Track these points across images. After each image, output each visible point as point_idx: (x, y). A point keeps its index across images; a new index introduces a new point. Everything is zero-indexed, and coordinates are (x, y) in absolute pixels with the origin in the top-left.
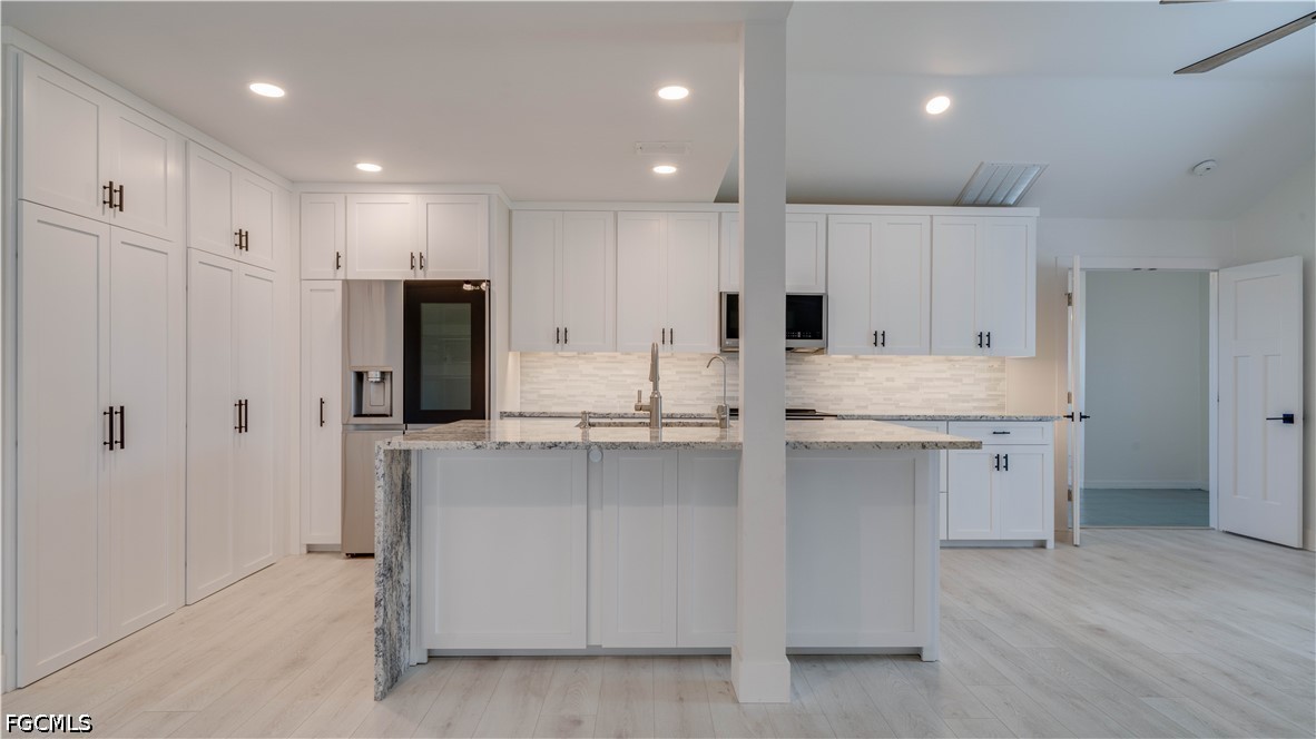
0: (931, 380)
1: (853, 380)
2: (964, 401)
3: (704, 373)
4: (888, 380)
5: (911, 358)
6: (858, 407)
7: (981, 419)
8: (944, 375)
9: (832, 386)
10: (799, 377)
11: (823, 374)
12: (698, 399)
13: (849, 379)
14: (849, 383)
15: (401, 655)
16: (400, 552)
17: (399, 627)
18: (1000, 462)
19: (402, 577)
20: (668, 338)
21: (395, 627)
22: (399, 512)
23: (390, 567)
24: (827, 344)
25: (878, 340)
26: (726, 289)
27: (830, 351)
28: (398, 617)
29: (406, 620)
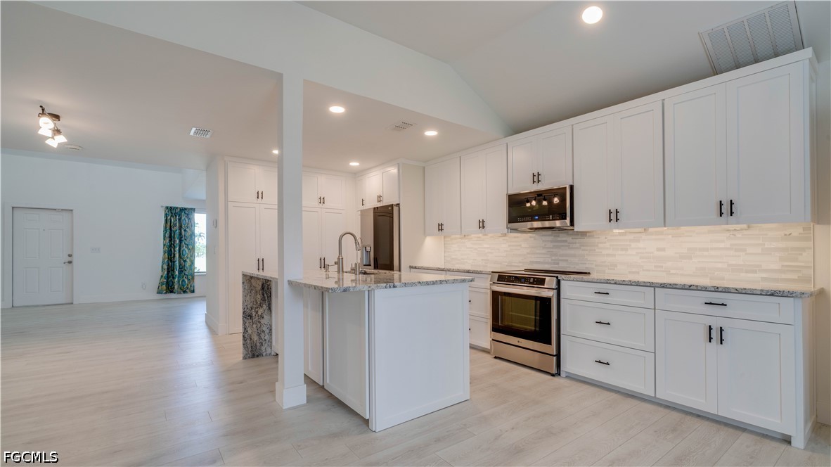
0: (707, 250)
1: (626, 250)
2: (747, 272)
3: (523, 246)
4: (659, 249)
5: (683, 228)
8: (722, 245)
9: (608, 255)
10: (582, 248)
11: (600, 245)
12: (520, 262)
13: (622, 249)
14: (624, 252)
15: (263, 348)
16: (260, 311)
17: (260, 338)
18: (715, 334)
19: (262, 321)
20: (482, 225)
21: (255, 338)
22: (259, 297)
23: (250, 316)
24: (572, 223)
25: (614, 216)
26: (511, 192)
27: (576, 228)
28: (259, 334)
29: (267, 337)
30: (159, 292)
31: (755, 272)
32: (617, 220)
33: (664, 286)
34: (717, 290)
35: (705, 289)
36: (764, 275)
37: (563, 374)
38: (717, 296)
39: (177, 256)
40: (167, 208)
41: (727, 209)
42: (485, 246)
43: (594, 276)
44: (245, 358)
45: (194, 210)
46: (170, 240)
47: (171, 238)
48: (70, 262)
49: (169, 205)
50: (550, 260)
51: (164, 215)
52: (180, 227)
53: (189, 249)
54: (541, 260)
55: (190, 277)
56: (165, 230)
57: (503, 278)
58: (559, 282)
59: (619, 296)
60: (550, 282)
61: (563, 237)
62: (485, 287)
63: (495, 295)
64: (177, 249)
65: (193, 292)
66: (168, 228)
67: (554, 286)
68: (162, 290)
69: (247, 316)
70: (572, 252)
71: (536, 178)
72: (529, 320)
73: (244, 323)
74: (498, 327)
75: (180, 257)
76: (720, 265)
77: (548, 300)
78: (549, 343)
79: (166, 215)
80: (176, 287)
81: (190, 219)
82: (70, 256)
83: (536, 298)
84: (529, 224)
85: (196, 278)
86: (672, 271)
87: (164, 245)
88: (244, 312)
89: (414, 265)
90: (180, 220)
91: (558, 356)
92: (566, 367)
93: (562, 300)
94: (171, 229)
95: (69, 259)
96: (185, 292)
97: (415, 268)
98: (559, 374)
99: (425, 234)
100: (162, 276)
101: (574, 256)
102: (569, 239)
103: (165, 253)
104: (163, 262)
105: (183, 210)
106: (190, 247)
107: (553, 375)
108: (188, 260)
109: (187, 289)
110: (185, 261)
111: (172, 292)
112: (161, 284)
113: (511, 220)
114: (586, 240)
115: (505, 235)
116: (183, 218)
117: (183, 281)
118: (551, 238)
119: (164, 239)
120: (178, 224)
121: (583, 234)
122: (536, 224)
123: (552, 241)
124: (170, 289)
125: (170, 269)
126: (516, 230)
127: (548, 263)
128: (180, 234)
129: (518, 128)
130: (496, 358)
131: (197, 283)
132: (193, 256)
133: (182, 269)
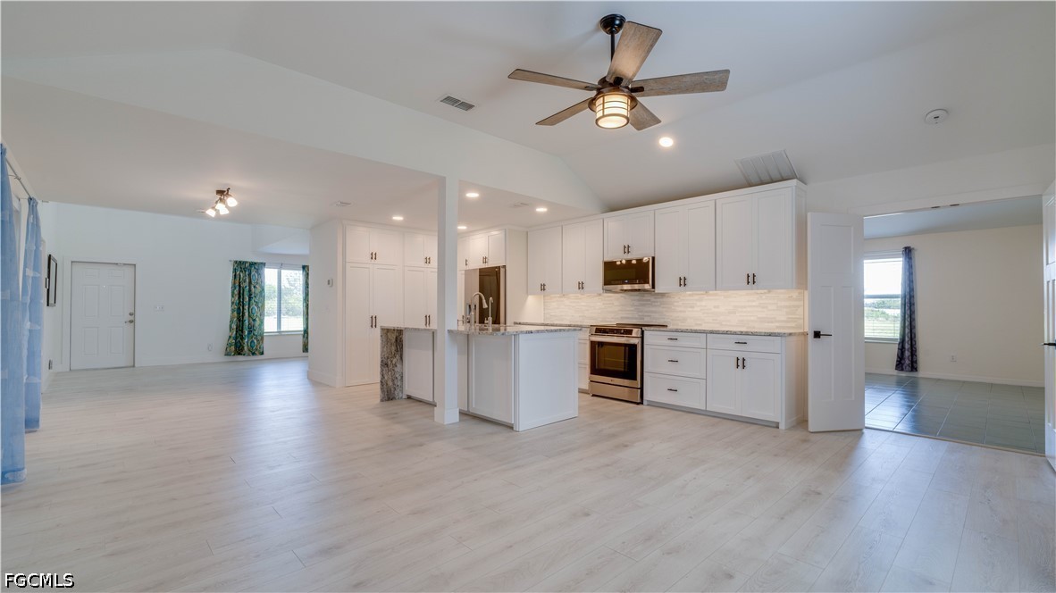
1: (693, 307)
2: (768, 322)
3: (615, 304)
4: (715, 307)
6: (697, 325)
7: (727, 333)
8: (754, 304)
9: (681, 311)
11: (676, 304)
12: (613, 318)
13: (691, 307)
14: (691, 309)
15: (396, 393)
16: (394, 361)
17: (394, 384)
18: (740, 363)
19: (396, 369)
20: (581, 286)
21: (390, 383)
22: (393, 348)
23: (387, 365)
24: (653, 287)
25: (683, 282)
26: (607, 259)
27: (657, 291)
28: (393, 381)
29: (399, 383)
30: (227, 354)
31: (772, 322)
32: (685, 285)
33: (712, 332)
34: (741, 333)
35: (735, 333)
36: (777, 324)
37: (645, 402)
38: (742, 337)
39: (247, 314)
40: (236, 262)
41: (751, 280)
42: (583, 304)
43: (670, 327)
44: (382, 401)
45: (264, 264)
46: (239, 297)
47: (240, 295)
48: (131, 322)
49: (239, 259)
50: (637, 316)
51: (232, 270)
52: (250, 283)
53: (257, 306)
54: (630, 316)
55: (259, 338)
56: (234, 287)
57: (601, 330)
58: (643, 332)
59: (684, 341)
60: (636, 332)
61: (647, 297)
62: (585, 338)
63: (593, 344)
64: (246, 307)
65: (262, 353)
66: (237, 284)
67: (639, 335)
68: (230, 351)
69: (384, 364)
70: (654, 309)
71: (627, 249)
72: (620, 362)
73: (382, 371)
74: (596, 369)
75: (249, 316)
76: (752, 318)
77: (634, 346)
78: (635, 379)
79: (235, 270)
80: (246, 348)
81: (260, 275)
82: (131, 314)
83: (625, 345)
84: (619, 287)
85: (266, 340)
86: (724, 323)
87: (232, 303)
88: (382, 361)
89: (518, 321)
90: (249, 275)
91: (642, 389)
92: (647, 397)
93: (645, 346)
94: (240, 286)
95: (131, 318)
96: (253, 354)
97: (520, 324)
98: (642, 403)
99: (528, 293)
100: (230, 337)
101: (655, 312)
102: (652, 299)
103: (233, 311)
104: (231, 321)
105: (252, 264)
106: (260, 305)
107: (638, 404)
108: (257, 319)
109: (256, 351)
110: (254, 320)
111: (239, 354)
112: (229, 345)
113: (607, 282)
114: (665, 299)
115: (600, 295)
116: (253, 273)
117: (252, 341)
118: (638, 298)
119: (233, 296)
120: (247, 280)
121: (662, 295)
122: (626, 287)
123: (639, 300)
124: (239, 350)
125: (240, 329)
126: (610, 291)
127: (636, 318)
128: (250, 290)
129: (613, 208)
130: (593, 395)
131: (267, 345)
132: (262, 315)
133: (251, 329)
